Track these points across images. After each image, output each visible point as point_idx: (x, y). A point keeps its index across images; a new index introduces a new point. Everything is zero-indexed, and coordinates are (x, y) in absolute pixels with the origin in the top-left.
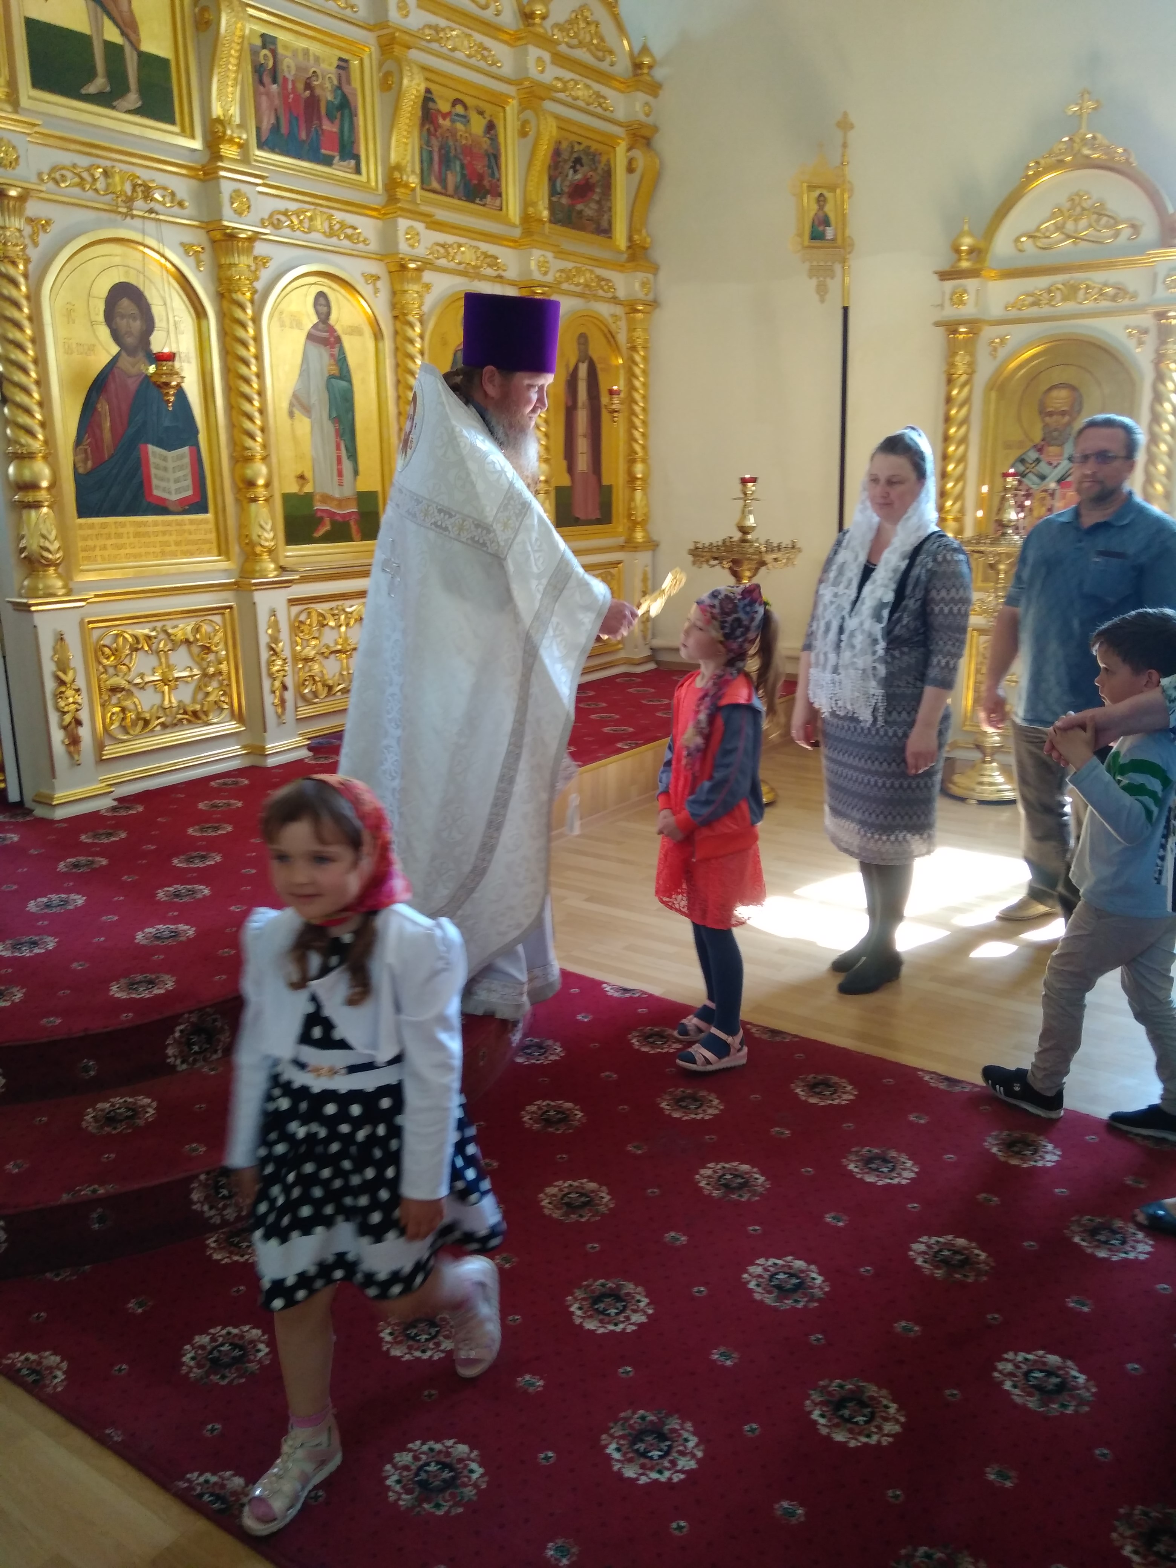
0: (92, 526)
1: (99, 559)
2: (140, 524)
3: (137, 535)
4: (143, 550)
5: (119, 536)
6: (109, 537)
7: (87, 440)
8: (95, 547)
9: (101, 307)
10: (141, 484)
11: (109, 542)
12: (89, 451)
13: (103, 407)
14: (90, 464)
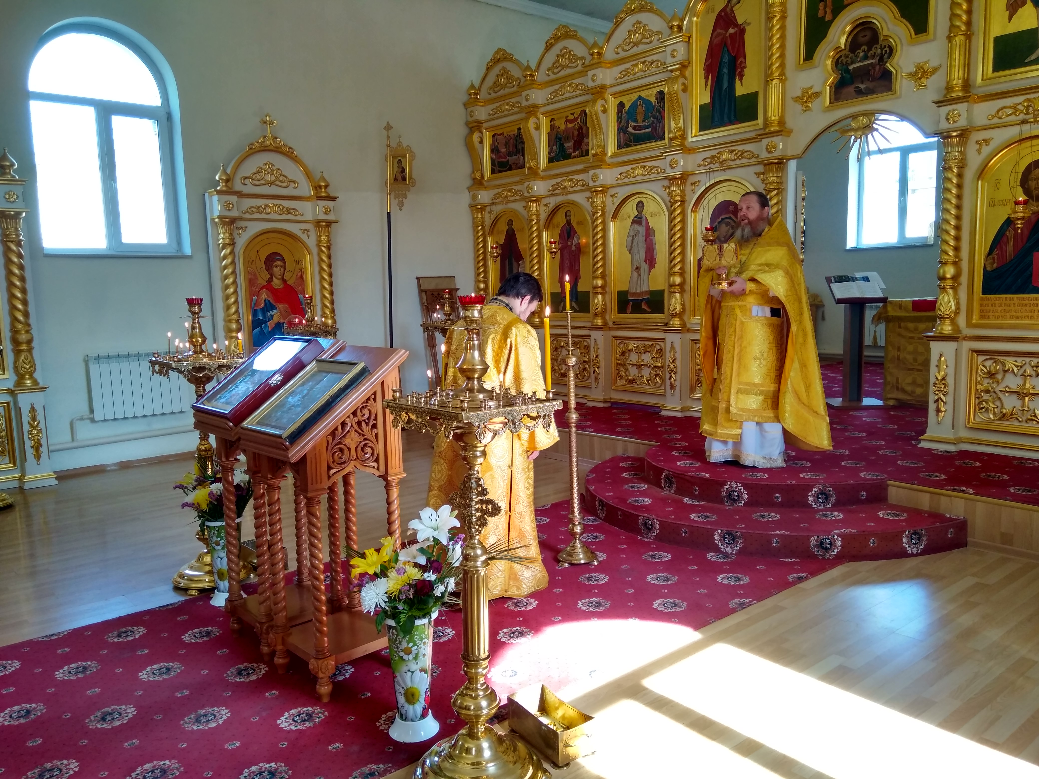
0: (990, 299)
1: (991, 317)
2: (1024, 299)
3: (1022, 305)
4: (1023, 314)
5: (1009, 305)
6: (1000, 305)
7: (995, 252)
8: (990, 311)
9: (1020, 176)
10: (1031, 275)
11: (1000, 309)
12: (996, 258)
13: (1010, 233)
14: (995, 265)
